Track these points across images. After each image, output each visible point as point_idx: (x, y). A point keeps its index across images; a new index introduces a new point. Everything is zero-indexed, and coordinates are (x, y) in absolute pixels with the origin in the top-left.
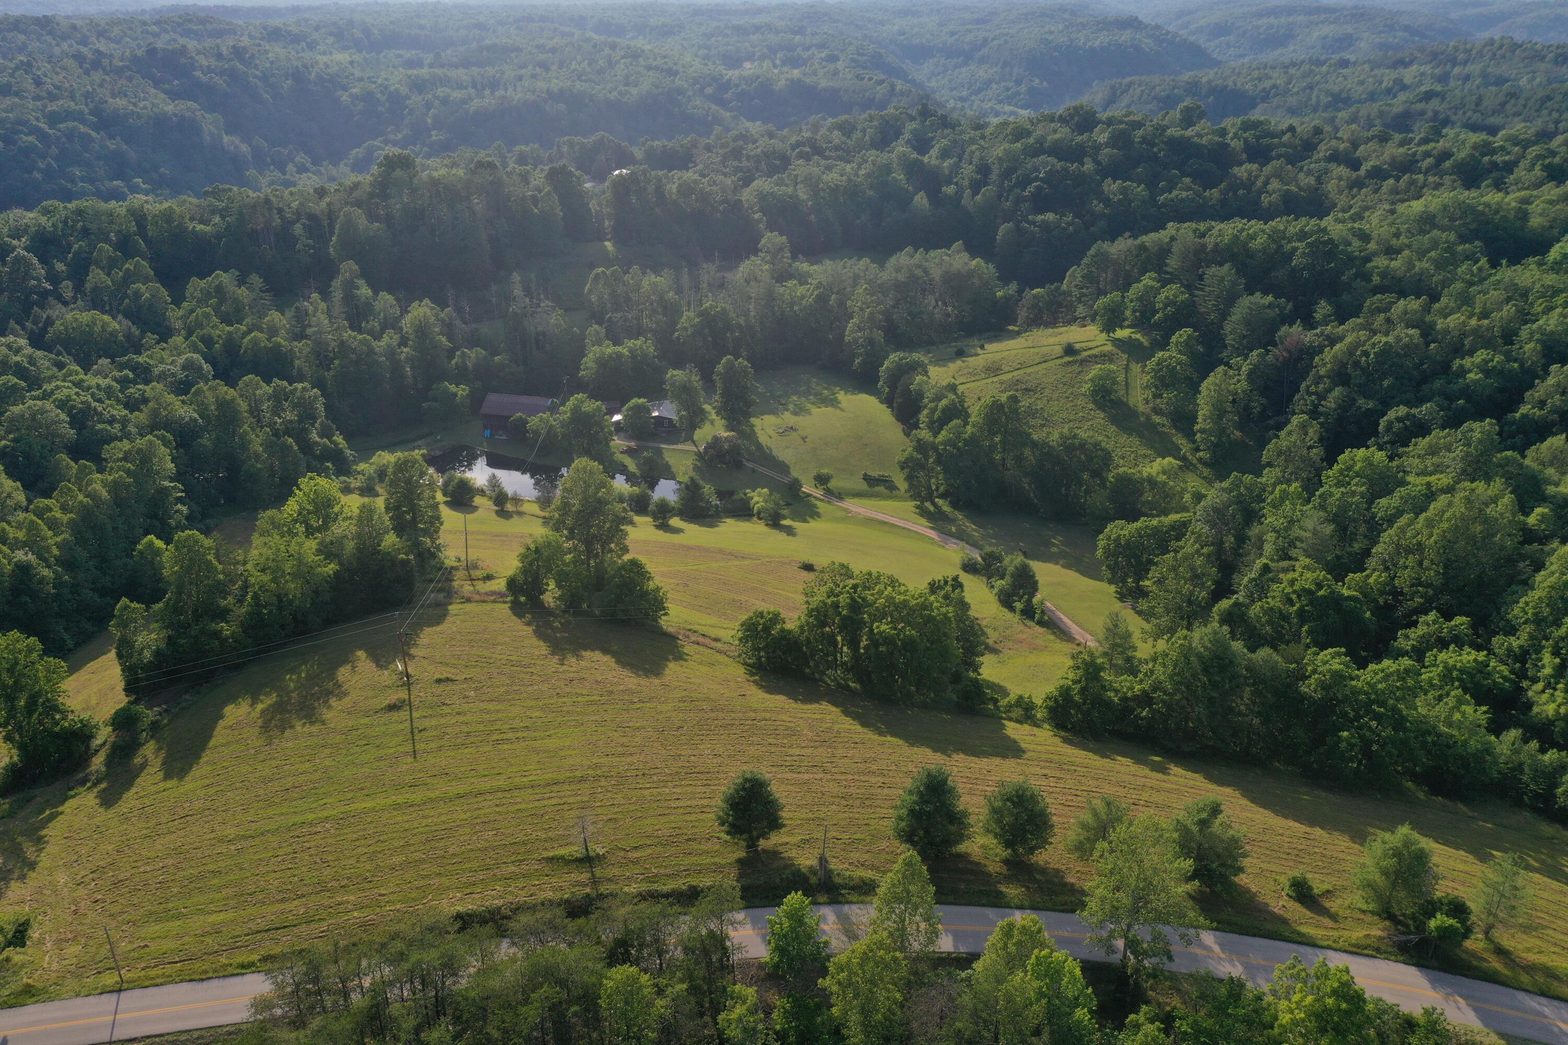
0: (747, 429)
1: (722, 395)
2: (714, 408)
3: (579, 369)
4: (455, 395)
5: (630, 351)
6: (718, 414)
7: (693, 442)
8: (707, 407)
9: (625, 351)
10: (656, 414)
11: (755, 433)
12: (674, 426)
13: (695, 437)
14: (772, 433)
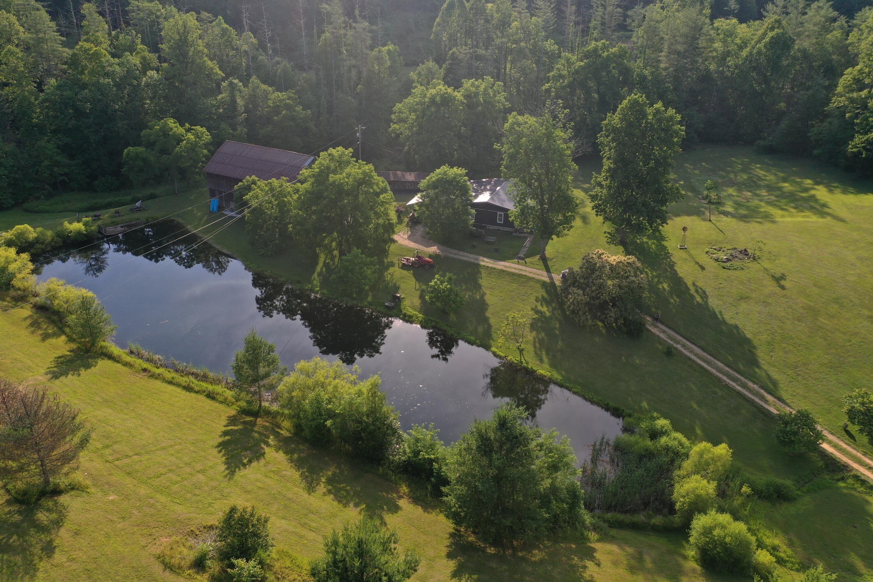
0: (652, 244)
1: (613, 174)
2: (593, 198)
3: (389, 121)
4: (179, 140)
5: (467, 96)
6: (599, 209)
7: (544, 259)
8: (578, 194)
9: (458, 95)
10: (484, 198)
11: (667, 255)
12: (511, 224)
13: (550, 250)
14: (704, 259)
